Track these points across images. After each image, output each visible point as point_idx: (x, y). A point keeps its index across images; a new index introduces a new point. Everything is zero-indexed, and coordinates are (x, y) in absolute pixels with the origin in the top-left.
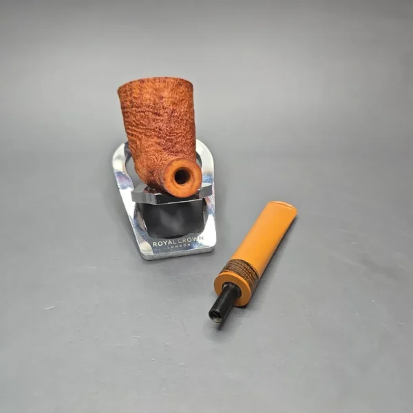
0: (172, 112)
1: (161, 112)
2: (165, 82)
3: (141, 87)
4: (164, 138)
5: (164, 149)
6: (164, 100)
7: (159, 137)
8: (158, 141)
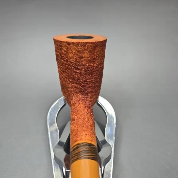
0: (88, 68)
1: (80, 68)
2: (85, 46)
3: (68, 48)
4: (80, 85)
5: (79, 91)
6: (83, 59)
7: (77, 83)
8: (77, 86)
